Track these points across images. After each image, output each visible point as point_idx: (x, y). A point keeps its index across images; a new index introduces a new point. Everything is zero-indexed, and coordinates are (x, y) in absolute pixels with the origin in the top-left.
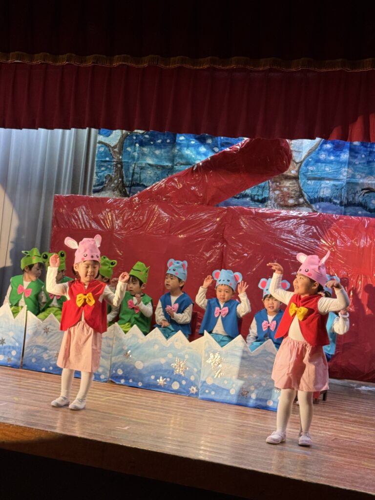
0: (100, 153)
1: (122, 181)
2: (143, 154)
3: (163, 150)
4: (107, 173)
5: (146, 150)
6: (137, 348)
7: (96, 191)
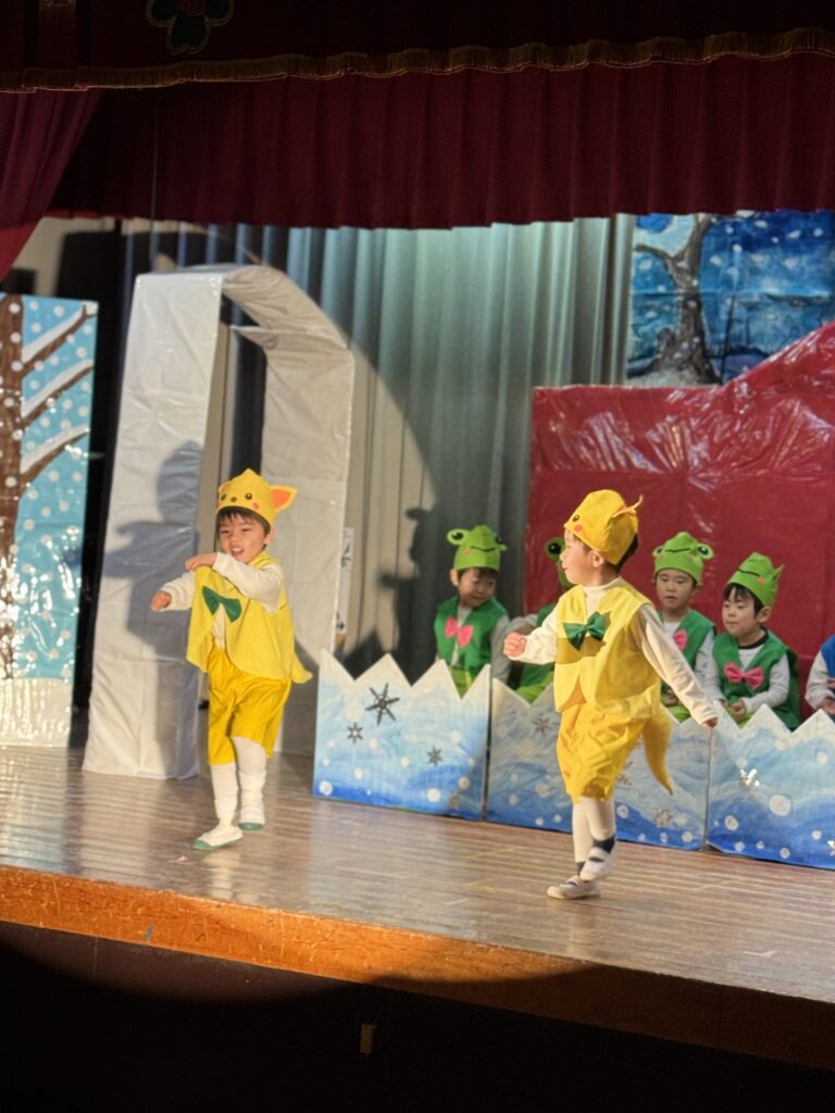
0: (643, 275)
1: (702, 344)
2: (755, 271)
3: (805, 259)
4: (660, 325)
5: (759, 259)
6: (772, 764)
7: (634, 374)
